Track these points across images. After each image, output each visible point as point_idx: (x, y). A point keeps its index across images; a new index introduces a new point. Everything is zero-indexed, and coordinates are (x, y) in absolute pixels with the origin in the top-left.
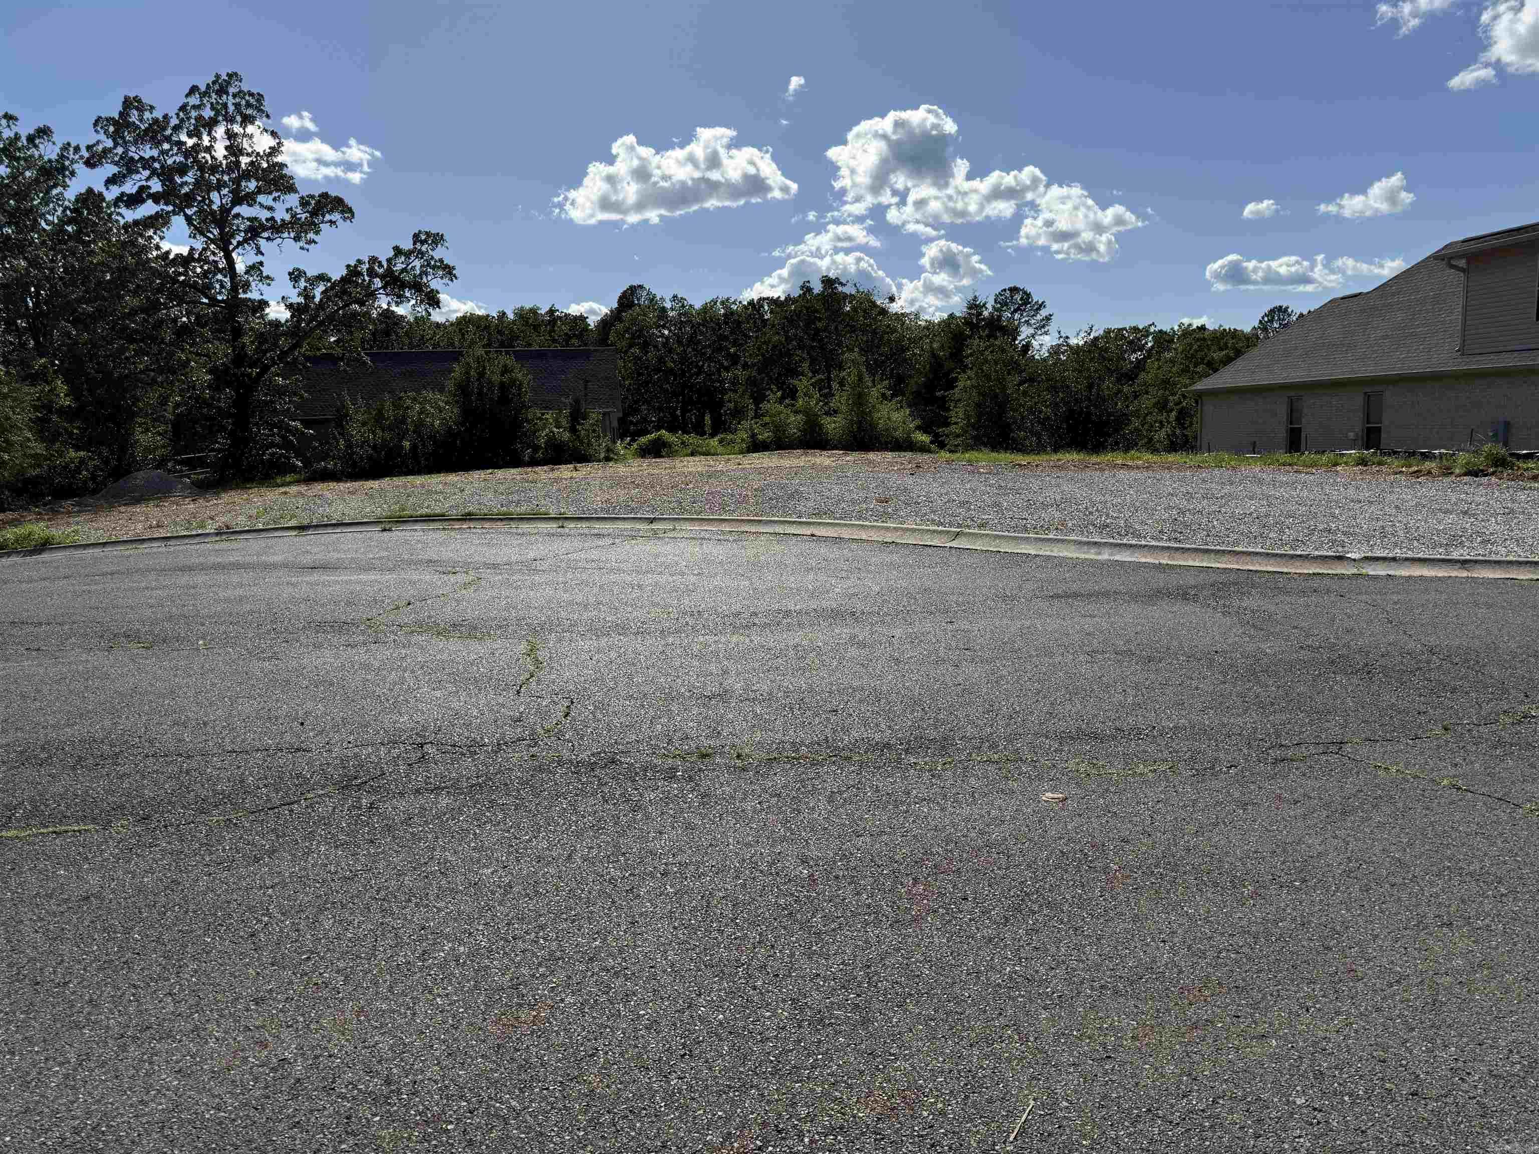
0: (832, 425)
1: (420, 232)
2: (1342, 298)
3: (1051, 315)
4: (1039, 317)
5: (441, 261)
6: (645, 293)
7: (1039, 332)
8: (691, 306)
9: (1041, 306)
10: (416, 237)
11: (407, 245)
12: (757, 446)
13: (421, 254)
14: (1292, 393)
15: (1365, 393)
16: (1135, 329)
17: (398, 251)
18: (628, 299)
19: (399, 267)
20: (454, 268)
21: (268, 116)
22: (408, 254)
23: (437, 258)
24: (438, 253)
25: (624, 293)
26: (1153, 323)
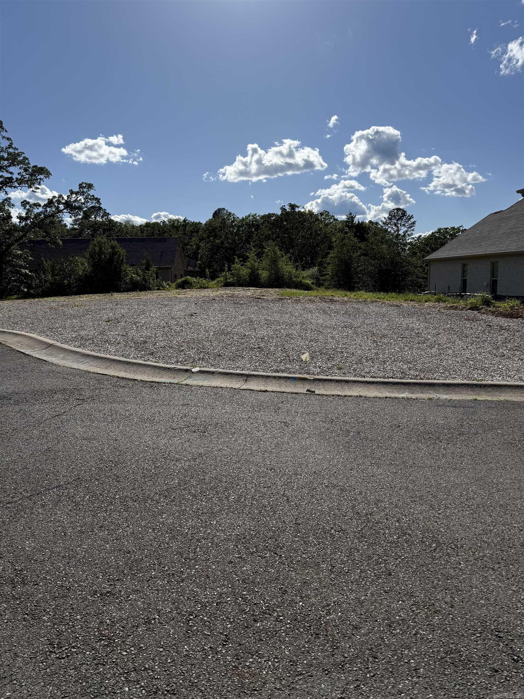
0: (264, 274)
1: (83, 183)
3: (415, 222)
4: (410, 222)
5: (93, 196)
6: (225, 212)
7: (410, 230)
8: (238, 217)
9: (411, 217)
10: (81, 186)
11: (76, 189)
12: (227, 285)
13: (83, 193)
16: (453, 228)
17: (72, 192)
18: (217, 214)
19: (73, 199)
20: (100, 199)
21: (6, 131)
22: (77, 193)
23: (91, 194)
24: (91, 192)
26: (462, 226)
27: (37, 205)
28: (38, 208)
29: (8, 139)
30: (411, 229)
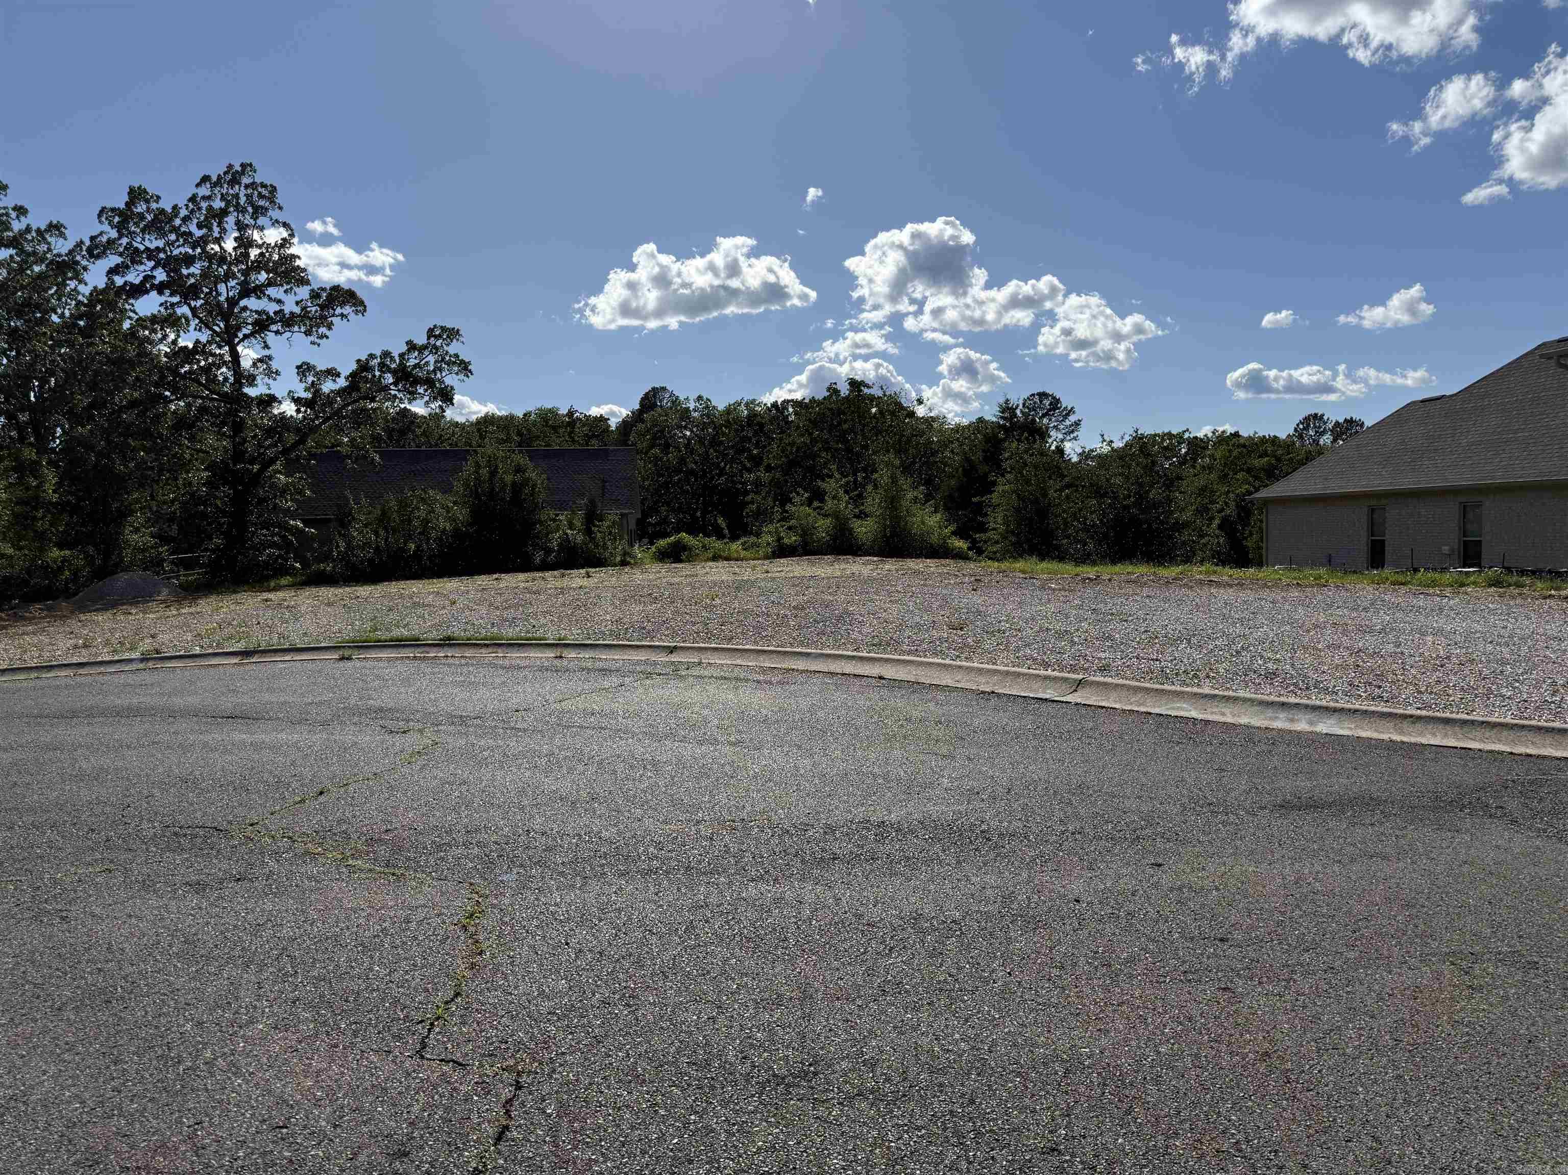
0: (864, 529)
1: (435, 326)
2: (1423, 401)
3: (1079, 421)
4: (1068, 423)
5: (457, 356)
6: (667, 395)
7: (1069, 437)
9: (1070, 411)
10: (430, 333)
11: (421, 339)
12: (782, 551)
13: (435, 349)
14: (1373, 502)
15: (1461, 503)
16: (1170, 435)
17: (412, 346)
18: (650, 401)
19: (412, 362)
20: (469, 363)
21: (280, 208)
22: (421, 349)
23: (452, 352)
24: (454, 348)
25: (647, 394)
26: (1188, 430)
27: (332, 373)
28: (334, 381)
29: (285, 225)
30: (1072, 436)
